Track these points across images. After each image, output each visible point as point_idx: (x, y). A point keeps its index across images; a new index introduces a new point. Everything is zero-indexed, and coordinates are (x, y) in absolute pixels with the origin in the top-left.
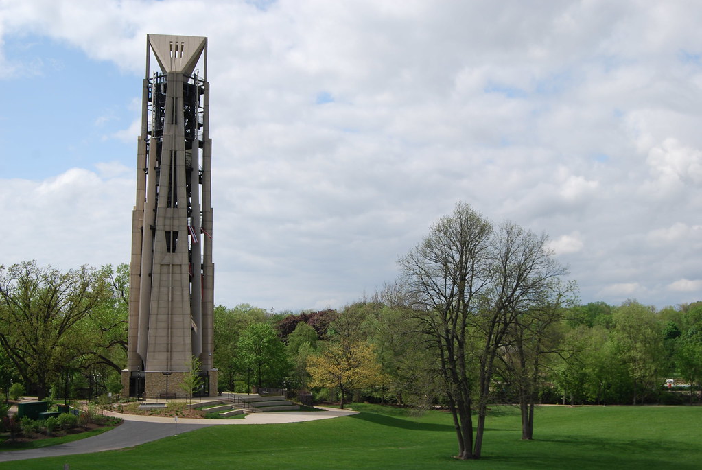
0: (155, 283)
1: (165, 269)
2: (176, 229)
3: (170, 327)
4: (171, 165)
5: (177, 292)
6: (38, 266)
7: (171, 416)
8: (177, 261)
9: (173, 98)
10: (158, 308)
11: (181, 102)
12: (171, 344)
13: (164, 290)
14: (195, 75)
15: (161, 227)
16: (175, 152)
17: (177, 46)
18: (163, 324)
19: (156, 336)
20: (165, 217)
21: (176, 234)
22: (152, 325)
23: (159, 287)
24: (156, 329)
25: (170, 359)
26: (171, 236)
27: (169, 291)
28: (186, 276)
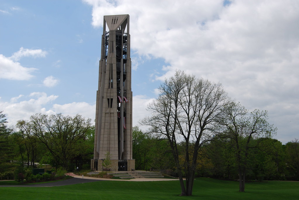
0: (103, 121)
1: (107, 115)
3: (109, 140)
4: (110, 70)
5: (112, 125)
8: (112, 111)
9: (111, 41)
10: (104, 132)
11: (115, 43)
12: (109, 147)
15: (105, 97)
16: (112, 64)
17: (115, 19)
18: (106, 139)
19: (103, 144)
20: (107, 93)
21: (112, 99)
22: (101, 139)
23: (105, 123)
24: (103, 141)
25: (109, 154)
26: (110, 101)
27: (108, 124)
28: (116, 118)
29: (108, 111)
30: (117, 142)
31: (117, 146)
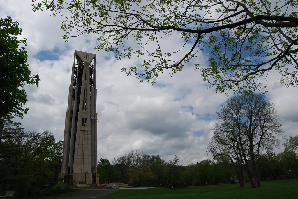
0: (77, 138)
1: (82, 132)
2: (86, 117)
3: (83, 155)
4: (84, 94)
5: (86, 141)
8: (86, 129)
9: (86, 71)
10: (78, 147)
11: (89, 73)
12: (83, 162)
13: (81, 140)
15: (81, 116)
16: (86, 89)
17: (86, 55)
18: (80, 154)
19: (77, 159)
20: (82, 113)
21: (86, 119)
23: (79, 139)
24: (77, 156)
25: (82, 168)
26: (84, 120)
27: (83, 141)
28: (90, 135)
29: (82, 128)
30: (90, 157)
31: (90, 160)
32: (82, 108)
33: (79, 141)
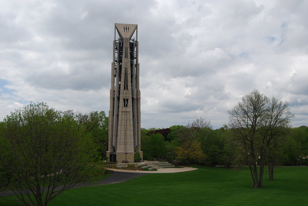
0: (120, 119)
1: (123, 113)
2: (127, 98)
3: (126, 135)
4: (125, 74)
5: (128, 122)
6: (73, 112)
7: (130, 170)
8: (128, 110)
9: (126, 48)
10: (121, 128)
11: (129, 49)
12: (126, 142)
13: (123, 121)
14: (133, 39)
15: (122, 97)
16: (127, 68)
17: (126, 28)
18: (123, 135)
19: (120, 139)
20: (123, 94)
22: (119, 135)
23: (121, 120)
25: (125, 148)
26: (126, 101)
27: (125, 122)
28: (132, 116)
29: (124, 109)
30: (132, 137)
31: (132, 140)
32: (123, 89)
33: (121, 122)
